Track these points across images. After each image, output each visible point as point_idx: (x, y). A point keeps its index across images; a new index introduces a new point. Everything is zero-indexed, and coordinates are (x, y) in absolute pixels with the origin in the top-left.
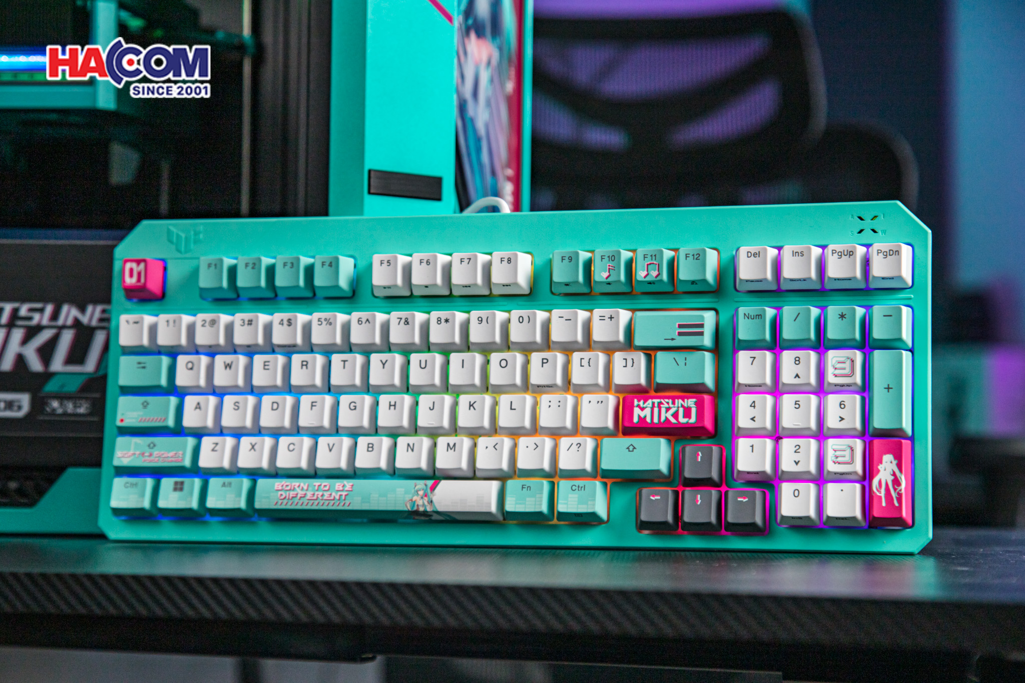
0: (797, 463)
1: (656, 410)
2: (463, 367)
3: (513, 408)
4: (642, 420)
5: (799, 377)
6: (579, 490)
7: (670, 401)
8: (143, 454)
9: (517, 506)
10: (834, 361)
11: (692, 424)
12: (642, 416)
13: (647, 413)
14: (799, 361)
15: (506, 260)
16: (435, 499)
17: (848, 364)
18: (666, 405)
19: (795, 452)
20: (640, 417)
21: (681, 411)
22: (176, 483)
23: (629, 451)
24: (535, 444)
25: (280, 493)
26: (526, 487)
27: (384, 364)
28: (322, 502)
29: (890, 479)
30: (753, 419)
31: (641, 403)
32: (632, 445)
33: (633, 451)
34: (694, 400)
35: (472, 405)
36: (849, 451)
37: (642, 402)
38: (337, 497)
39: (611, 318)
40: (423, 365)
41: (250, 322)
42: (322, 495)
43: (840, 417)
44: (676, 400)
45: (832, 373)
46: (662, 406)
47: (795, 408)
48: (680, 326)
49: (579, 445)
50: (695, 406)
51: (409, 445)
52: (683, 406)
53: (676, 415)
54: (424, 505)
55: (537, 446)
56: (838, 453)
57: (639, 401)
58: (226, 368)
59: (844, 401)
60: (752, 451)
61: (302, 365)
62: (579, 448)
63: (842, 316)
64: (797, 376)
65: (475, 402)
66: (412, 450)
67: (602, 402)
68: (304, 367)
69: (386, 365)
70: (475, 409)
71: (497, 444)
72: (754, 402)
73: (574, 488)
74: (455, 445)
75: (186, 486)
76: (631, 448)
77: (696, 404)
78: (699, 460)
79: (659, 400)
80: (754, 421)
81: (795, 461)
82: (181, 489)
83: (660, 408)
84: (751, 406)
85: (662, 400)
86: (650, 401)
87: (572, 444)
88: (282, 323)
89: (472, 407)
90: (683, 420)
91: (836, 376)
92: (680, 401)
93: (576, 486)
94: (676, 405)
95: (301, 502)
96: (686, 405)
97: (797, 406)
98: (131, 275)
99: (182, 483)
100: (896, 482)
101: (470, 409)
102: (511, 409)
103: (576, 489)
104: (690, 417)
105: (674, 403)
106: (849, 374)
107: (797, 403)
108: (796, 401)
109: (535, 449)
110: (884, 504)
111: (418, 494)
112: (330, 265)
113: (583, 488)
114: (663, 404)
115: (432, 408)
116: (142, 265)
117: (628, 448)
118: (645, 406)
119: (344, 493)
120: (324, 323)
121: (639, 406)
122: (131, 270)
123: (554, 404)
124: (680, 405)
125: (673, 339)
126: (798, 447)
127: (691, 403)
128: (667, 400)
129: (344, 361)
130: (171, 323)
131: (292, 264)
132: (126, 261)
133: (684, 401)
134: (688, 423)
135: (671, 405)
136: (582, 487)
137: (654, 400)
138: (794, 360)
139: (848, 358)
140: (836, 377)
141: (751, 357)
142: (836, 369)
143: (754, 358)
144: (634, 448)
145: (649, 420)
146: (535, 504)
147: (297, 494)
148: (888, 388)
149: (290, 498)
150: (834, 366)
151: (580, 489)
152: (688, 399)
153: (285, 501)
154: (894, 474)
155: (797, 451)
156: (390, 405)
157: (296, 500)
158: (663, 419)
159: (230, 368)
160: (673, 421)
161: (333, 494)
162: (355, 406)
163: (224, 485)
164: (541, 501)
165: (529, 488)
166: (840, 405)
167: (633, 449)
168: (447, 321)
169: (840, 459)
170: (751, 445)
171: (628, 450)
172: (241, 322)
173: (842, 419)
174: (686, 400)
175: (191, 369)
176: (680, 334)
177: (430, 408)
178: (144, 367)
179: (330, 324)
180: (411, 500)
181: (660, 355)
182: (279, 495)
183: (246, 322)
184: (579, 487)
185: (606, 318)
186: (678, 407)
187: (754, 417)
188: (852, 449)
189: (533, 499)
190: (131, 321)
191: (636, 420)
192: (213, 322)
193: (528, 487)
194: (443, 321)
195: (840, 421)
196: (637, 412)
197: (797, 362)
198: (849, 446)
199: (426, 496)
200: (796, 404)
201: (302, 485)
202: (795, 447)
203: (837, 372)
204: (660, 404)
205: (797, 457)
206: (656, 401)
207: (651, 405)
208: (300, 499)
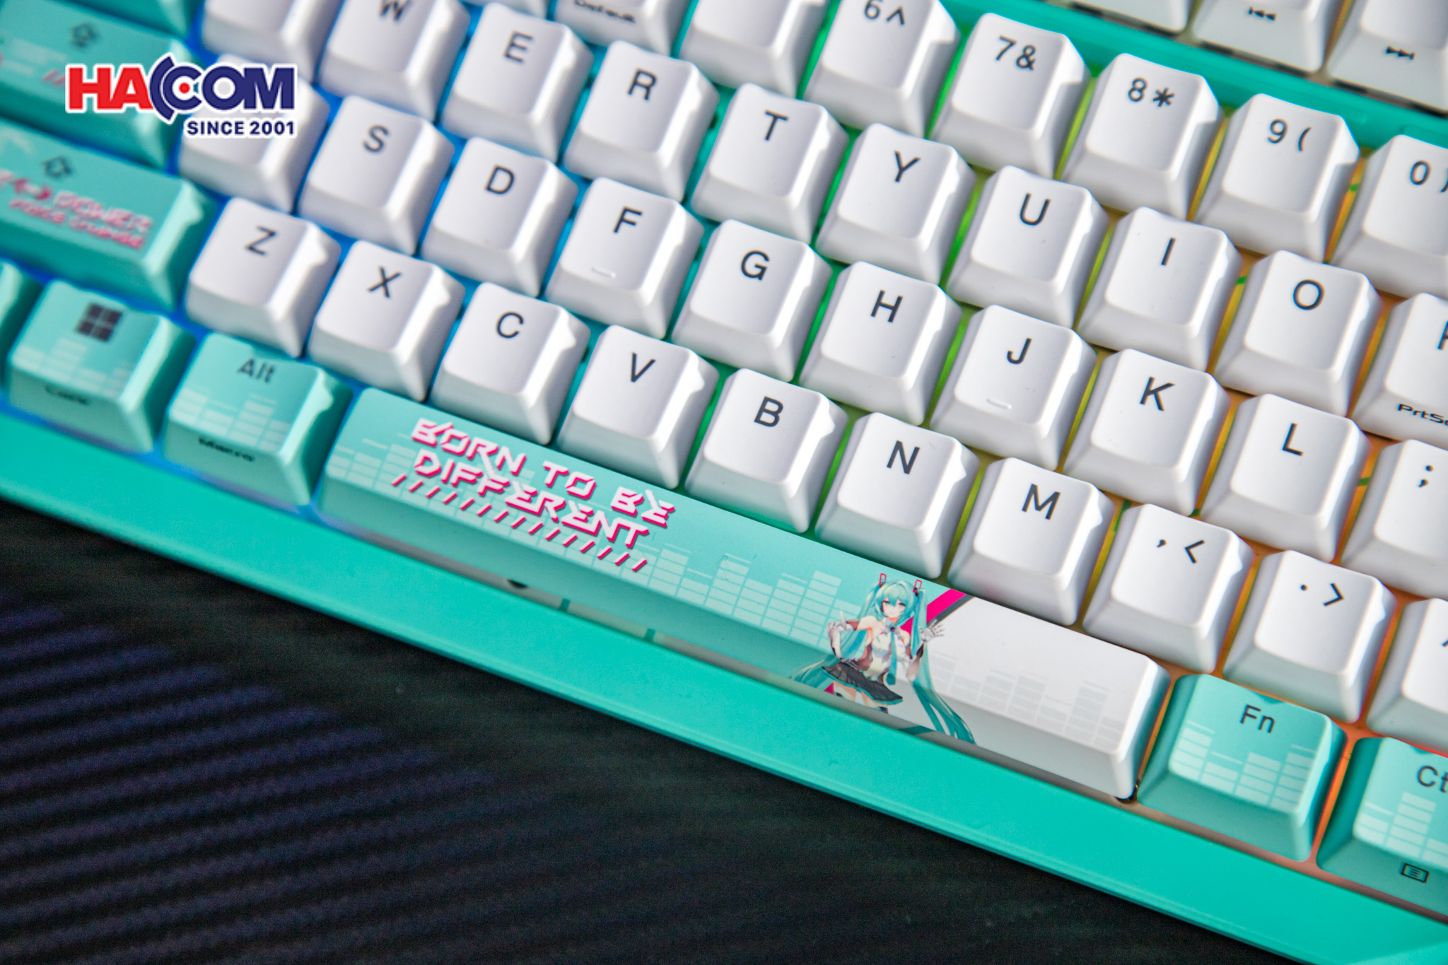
2: (1164, 262)
3: (1292, 446)
9: (1211, 767)
16: (934, 647)
22: (95, 310)
24: (1333, 586)
25: (425, 452)
26: (1259, 715)
27: (902, 169)
28: (551, 528)
35: (1155, 392)
38: (608, 531)
40: (1031, 214)
51: (899, 446)
54: (889, 654)
55: (1340, 597)
58: (384, 10)
61: (633, 85)
65: (1168, 385)
66: (907, 469)
68: (639, 92)
69: (907, 175)
70: (1160, 407)
71: (1201, 542)
73: (1428, 777)
74: (1054, 498)
75: (123, 331)
82: (105, 335)
89: (1151, 398)
93: (1435, 772)
95: (482, 504)
99: (115, 317)
101: (1143, 402)
102: (1286, 448)
103: (1432, 783)
109: (1326, 604)
111: (882, 609)
115: (1016, 357)
119: (636, 525)
129: (776, 118)
146: (1276, 784)
147: (480, 475)
149: (453, 479)
153: (432, 484)
156: (879, 304)
159: (398, 16)
161: (600, 516)
162: (763, 269)
163: (248, 369)
164: (1303, 780)
165: (1267, 723)
168: (1163, 98)
177: (1009, 354)
180: (855, 624)
182: (419, 460)
189: (1275, 765)
193: (1265, 718)
194: (1150, 94)
199: (908, 627)
201: (504, 452)
208: (482, 494)
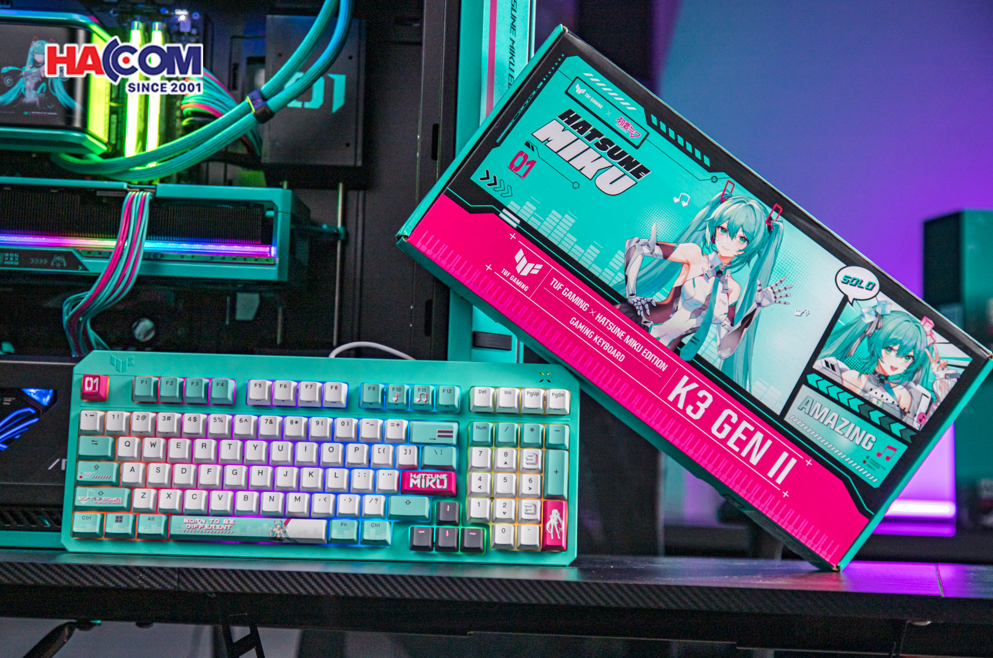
0: (504, 513)
1: (423, 480)
2: (306, 451)
3: (336, 477)
4: (415, 486)
7: (432, 475)
8: (95, 499)
9: (337, 535)
10: (526, 455)
11: (445, 489)
12: (415, 483)
13: (418, 482)
14: (506, 453)
15: (334, 387)
16: (287, 530)
17: (534, 458)
18: (429, 478)
19: (503, 506)
20: (414, 484)
21: (438, 481)
22: (117, 517)
23: (407, 504)
24: (349, 498)
25: (187, 524)
27: (255, 447)
28: (215, 531)
29: (556, 523)
30: (480, 487)
31: (415, 476)
32: (408, 500)
33: (409, 504)
34: (446, 475)
35: (310, 474)
36: (533, 507)
38: (225, 528)
39: (398, 425)
40: (280, 449)
41: (169, 418)
42: (215, 527)
43: (529, 487)
45: (525, 462)
48: (439, 432)
51: (270, 497)
52: (439, 478)
53: (435, 484)
54: (280, 534)
55: (351, 500)
56: (528, 508)
57: (413, 474)
58: (152, 446)
59: (531, 478)
60: (479, 506)
61: (202, 446)
62: (376, 501)
63: (532, 430)
64: (506, 463)
65: (312, 472)
66: (273, 500)
67: (390, 475)
68: (204, 447)
69: (257, 448)
70: (312, 476)
71: (326, 498)
72: (480, 477)
74: (299, 498)
75: (124, 519)
76: (408, 502)
77: (447, 477)
78: (448, 510)
82: (121, 521)
83: (425, 479)
84: (479, 480)
85: (427, 475)
86: (420, 475)
87: (371, 497)
88: (190, 419)
90: (439, 486)
91: (527, 464)
92: (438, 475)
93: (374, 523)
95: (201, 530)
96: (441, 478)
98: (89, 386)
99: (121, 517)
100: (559, 525)
101: (309, 476)
103: (374, 526)
104: (443, 485)
105: (434, 476)
106: (534, 462)
109: (349, 502)
110: (552, 538)
111: (276, 527)
112: (222, 385)
116: (97, 380)
118: (417, 477)
119: (229, 526)
120: (218, 420)
121: (413, 478)
122: (89, 382)
123: (362, 475)
124: (437, 478)
125: (434, 439)
126: (505, 504)
127: (444, 476)
128: (430, 475)
129: (230, 445)
130: (116, 417)
131: (197, 383)
132: (85, 376)
133: (440, 475)
134: (442, 489)
135: (432, 478)
137: (422, 474)
138: (504, 453)
139: (534, 453)
141: (479, 451)
142: (527, 459)
143: (481, 451)
144: (410, 502)
145: (419, 486)
146: (348, 535)
147: (198, 526)
148: (556, 472)
149: (194, 528)
150: (525, 458)
151: (377, 525)
152: (442, 474)
153: (190, 530)
154: (558, 521)
155: (505, 506)
156: (259, 473)
157: (198, 530)
158: (427, 486)
159: (154, 446)
160: (433, 487)
161: (222, 526)
162: (236, 473)
163: (149, 519)
164: (353, 533)
165: (345, 525)
166: (530, 480)
168: (297, 422)
169: (528, 512)
172: (163, 418)
173: (530, 489)
175: (129, 446)
176: (439, 436)
177: (284, 475)
178: (96, 444)
179: (222, 421)
180: (272, 531)
181: (427, 448)
182: (186, 526)
183: (166, 418)
185: (395, 425)
188: (535, 506)
189: (348, 531)
190: (88, 415)
191: (411, 486)
192: (144, 417)
194: (294, 422)
196: (412, 481)
198: (533, 504)
199: (282, 528)
200: (504, 479)
201: (201, 520)
202: (503, 503)
203: (528, 462)
204: (426, 477)
205: (504, 510)
206: (424, 475)
207: (420, 477)
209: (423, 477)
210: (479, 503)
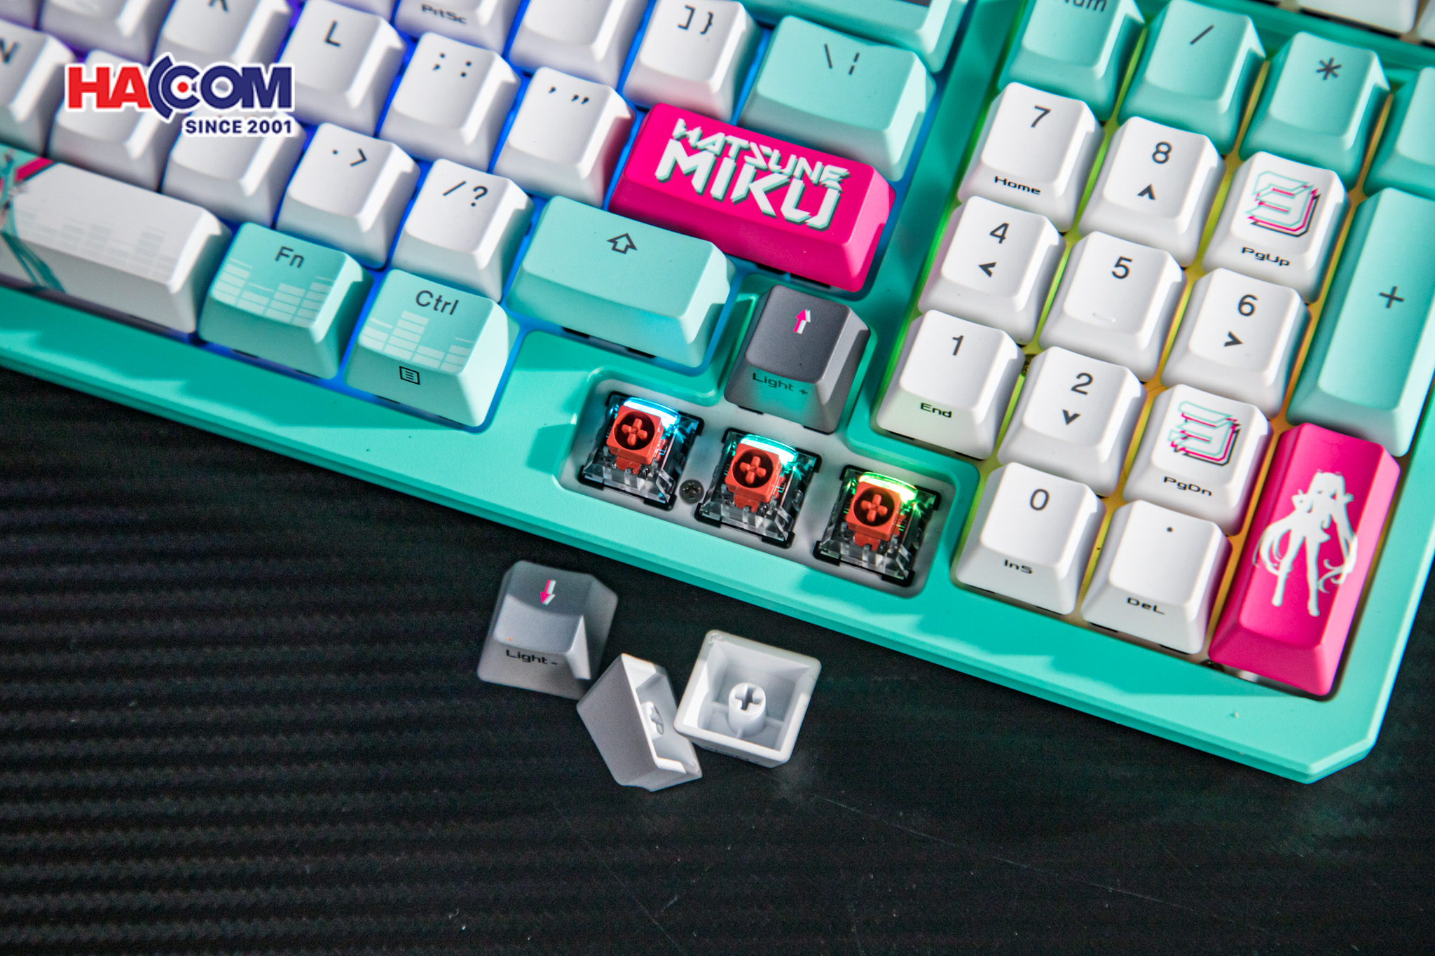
0: (1069, 419)
1: (728, 165)
3: (333, 40)
4: (680, 177)
5: (1152, 197)
6: (435, 309)
7: (775, 155)
9: (247, 295)
10: (1266, 181)
11: (813, 230)
12: (684, 169)
13: (699, 166)
14: (1166, 153)
16: (18, 202)
17: (1298, 205)
18: (761, 163)
19: (1074, 389)
20: (676, 168)
21: (796, 188)
23: (614, 249)
24: (360, 152)
26: (292, 254)
29: (1316, 539)
30: (987, 268)
31: (693, 136)
32: (627, 236)
33: (624, 252)
34: (843, 171)
36: (1225, 430)
37: (697, 132)
43: (1231, 335)
44: (793, 158)
45: (1248, 212)
46: (747, 158)
47: (1114, 274)
49: (480, 191)
50: (838, 186)
52: (804, 177)
53: (777, 195)
55: (364, 159)
56: (1191, 428)
57: (689, 127)
59: (1254, 298)
60: (955, 353)
62: (477, 197)
63: (1327, 70)
64: (1148, 191)
67: (586, 100)
70: (228, 9)
72: (1005, 226)
73: (425, 298)
76: (622, 243)
77: (843, 182)
78: (800, 330)
79: (744, 143)
80: (989, 274)
81: (1066, 413)
83: (740, 163)
84: (993, 234)
85: (754, 146)
86: (719, 138)
87: (464, 183)
90: (791, 211)
91: (1256, 222)
92: (803, 162)
93: (431, 296)
94: (788, 170)
96: (814, 177)
97: (1121, 271)
100: (1332, 552)
101: (211, 4)
102: (328, 41)
103: (428, 304)
104: (814, 212)
105: (783, 163)
106: (1295, 227)
107: (1123, 262)
108: (1121, 259)
109: (353, 165)
110: (1277, 600)
113: (449, 308)
114: (752, 155)
117: (614, 241)
118: (701, 144)
121: (684, 141)
123: (451, 68)
124: (798, 173)
126: (1084, 379)
127: (831, 176)
128: (766, 150)
133: (812, 167)
134: (803, 224)
135: (773, 165)
136: (447, 304)
137: (731, 139)
138: (1154, 150)
139: (1305, 187)
140: (1254, 224)
141: (1037, 107)
142: (1261, 203)
143: (1046, 111)
144: (632, 246)
145: (698, 184)
146: (299, 307)
148: (1391, 298)
150: (1258, 195)
151: (440, 306)
152: (825, 164)
154: (1332, 529)
155: (1079, 388)
158: (737, 194)
160: (766, 206)
164: (320, 302)
165: (298, 260)
166: (1242, 303)
167: (627, 247)
169: (1191, 444)
170: (958, 336)
171: (612, 245)
173: (1234, 341)
174: (819, 165)
181: (791, 29)
184: (439, 300)
186: (791, 177)
187: (993, 265)
188: (1235, 429)
189: (300, 292)
191: (662, 172)
193: (296, 256)
195: (1227, 344)
196: (673, 153)
197: (1160, 157)
198: (1229, 419)
200: (1118, 265)
202: (1079, 377)
203: (1262, 213)
204: (744, 153)
205: (1074, 403)
206: (737, 143)
207: (717, 149)
209: (733, 152)
210: (960, 340)
